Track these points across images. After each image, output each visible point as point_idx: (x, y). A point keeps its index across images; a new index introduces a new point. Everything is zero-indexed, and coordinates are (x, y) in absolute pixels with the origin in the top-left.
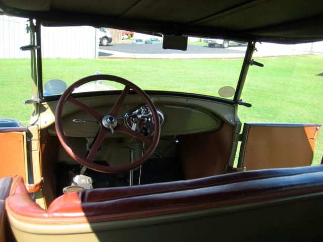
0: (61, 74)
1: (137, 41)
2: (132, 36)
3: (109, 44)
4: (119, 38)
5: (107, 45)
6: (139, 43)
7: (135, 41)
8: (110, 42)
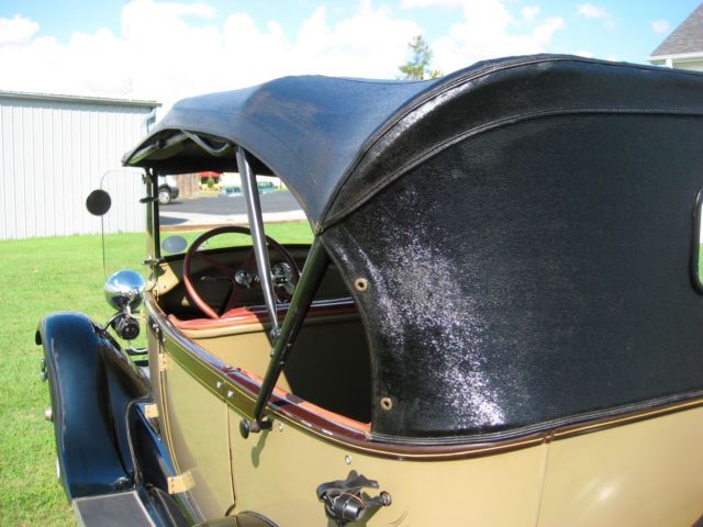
0: (89, 264)
1: (229, 191)
2: (216, 180)
3: (173, 200)
4: (193, 188)
5: (170, 203)
6: (234, 195)
7: (224, 192)
8: (174, 197)
